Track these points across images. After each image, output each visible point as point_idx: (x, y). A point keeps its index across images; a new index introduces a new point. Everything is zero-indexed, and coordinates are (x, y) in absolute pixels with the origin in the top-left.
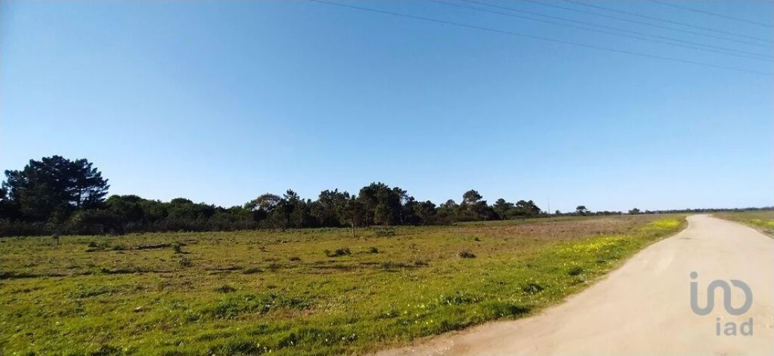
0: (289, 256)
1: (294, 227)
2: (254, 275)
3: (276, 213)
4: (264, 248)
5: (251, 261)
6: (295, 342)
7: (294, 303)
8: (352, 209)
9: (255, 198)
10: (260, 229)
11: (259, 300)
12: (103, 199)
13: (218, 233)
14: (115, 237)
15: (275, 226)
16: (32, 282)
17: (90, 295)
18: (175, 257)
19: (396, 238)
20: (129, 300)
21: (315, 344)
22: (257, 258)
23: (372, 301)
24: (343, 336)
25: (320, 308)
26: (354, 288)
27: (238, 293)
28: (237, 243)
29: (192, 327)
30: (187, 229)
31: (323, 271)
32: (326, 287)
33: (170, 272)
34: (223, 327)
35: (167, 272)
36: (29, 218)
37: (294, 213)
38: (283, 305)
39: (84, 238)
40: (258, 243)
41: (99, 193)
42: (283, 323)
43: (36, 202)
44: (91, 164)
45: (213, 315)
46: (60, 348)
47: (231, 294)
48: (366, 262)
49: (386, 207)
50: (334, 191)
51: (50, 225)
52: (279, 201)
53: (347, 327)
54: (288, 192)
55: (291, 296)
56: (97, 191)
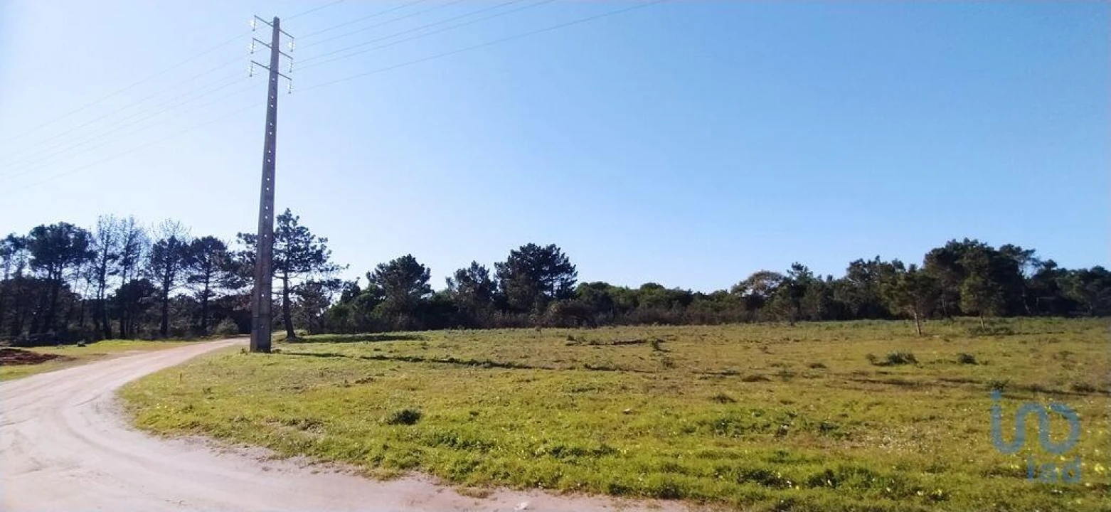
0: (805, 361)
1: (808, 318)
2: (758, 384)
3: (778, 299)
4: (766, 348)
5: (750, 364)
6: (834, 482)
7: (824, 428)
8: (911, 288)
9: (745, 278)
10: (757, 323)
11: (771, 418)
12: (573, 288)
13: (699, 327)
14: (589, 330)
15: (779, 317)
16: (530, 374)
17: (579, 390)
18: (654, 355)
19: (1016, 339)
20: (616, 400)
21: (869, 491)
22: (757, 362)
23: (972, 443)
24: (920, 489)
25: (870, 442)
26: (932, 418)
27: (740, 405)
28: (727, 341)
29: (689, 439)
30: (662, 321)
31: (868, 386)
32: (876, 411)
33: (652, 372)
34: (727, 446)
35: (648, 372)
36: (516, 310)
37: (806, 298)
38: (808, 428)
39: (561, 330)
40: (757, 342)
41: (569, 281)
42: (810, 454)
43: (519, 293)
44: (559, 249)
45: (713, 430)
46: (565, 440)
47: (729, 405)
48: (952, 377)
49: (985, 283)
50: (873, 260)
51: (533, 317)
52: (781, 281)
53: (926, 478)
54: (794, 267)
55: (819, 417)
56: (567, 279)
